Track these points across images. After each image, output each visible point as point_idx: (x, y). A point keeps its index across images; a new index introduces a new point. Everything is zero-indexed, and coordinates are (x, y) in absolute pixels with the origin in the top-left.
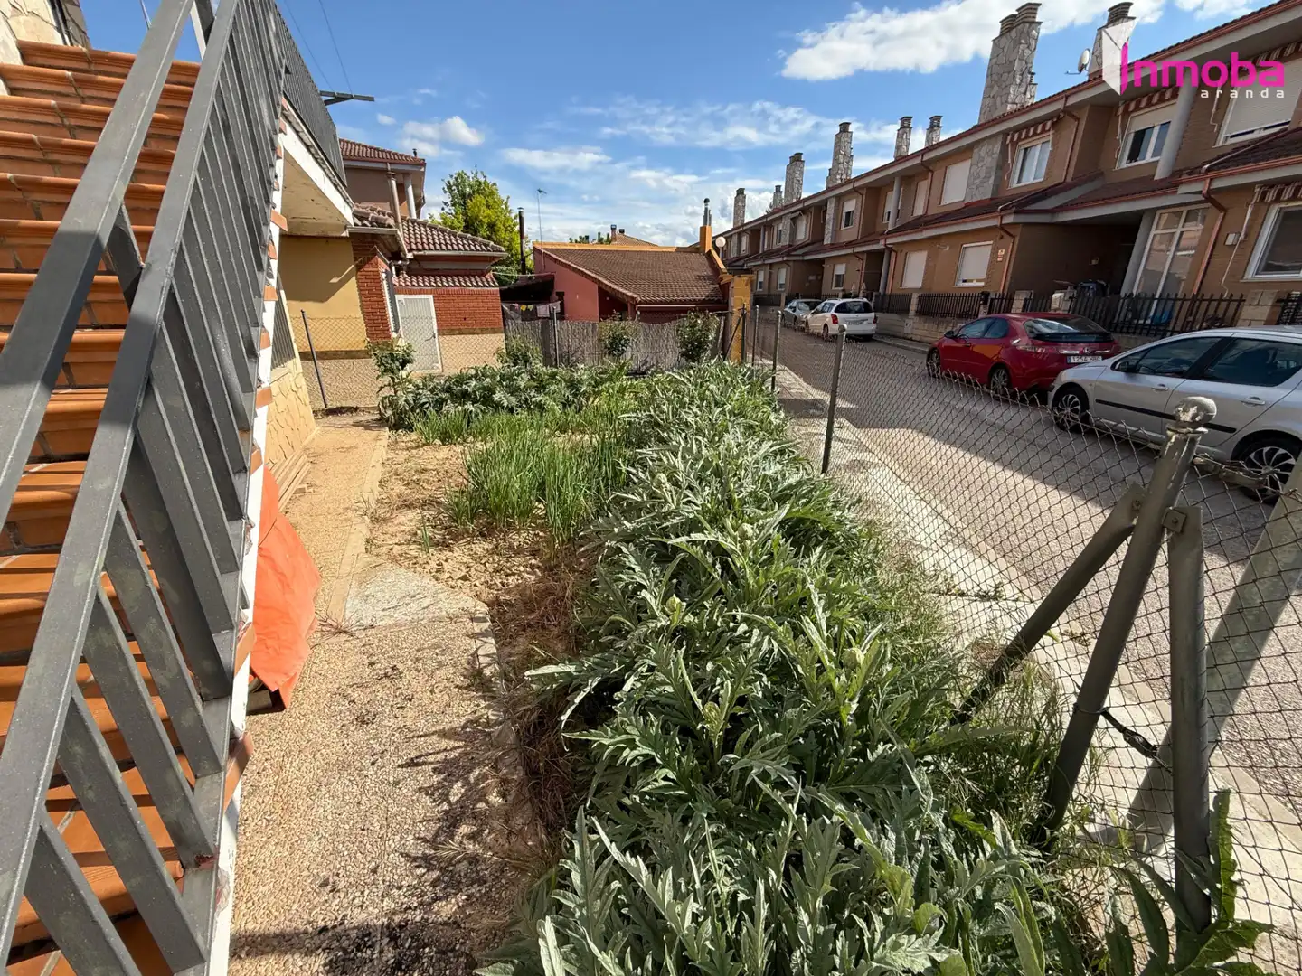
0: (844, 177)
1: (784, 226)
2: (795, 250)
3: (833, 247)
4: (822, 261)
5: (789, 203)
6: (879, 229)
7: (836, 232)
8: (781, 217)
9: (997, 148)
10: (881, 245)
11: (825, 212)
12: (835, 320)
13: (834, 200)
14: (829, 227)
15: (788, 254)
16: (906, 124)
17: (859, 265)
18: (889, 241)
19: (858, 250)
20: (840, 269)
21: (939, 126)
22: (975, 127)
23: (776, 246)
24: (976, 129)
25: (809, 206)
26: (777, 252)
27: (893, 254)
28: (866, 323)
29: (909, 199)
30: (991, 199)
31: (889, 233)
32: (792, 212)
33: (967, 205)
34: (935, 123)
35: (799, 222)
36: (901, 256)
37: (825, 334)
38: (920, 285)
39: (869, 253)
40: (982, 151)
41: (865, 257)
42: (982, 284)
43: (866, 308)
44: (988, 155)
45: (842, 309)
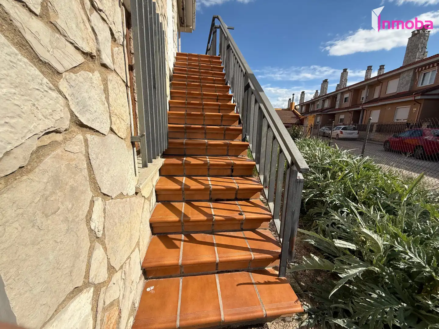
0: (344, 86)
1: (320, 103)
2: (324, 110)
3: (339, 109)
4: (335, 114)
5: (322, 95)
6: (358, 103)
7: (340, 104)
8: (318, 100)
9: (411, 73)
10: (360, 108)
11: (336, 98)
12: (342, 133)
13: (340, 94)
14: (338, 103)
15: (321, 112)
16: (369, 69)
17: (351, 115)
18: (363, 107)
19: (349, 110)
20: (342, 117)
21: (383, 68)
22: (401, 67)
23: (316, 110)
24: (401, 68)
25: (330, 96)
26: (317, 111)
27: (365, 111)
28: (355, 134)
29: (372, 93)
30: (409, 91)
31: (363, 104)
32: (323, 98)
33: (398, 94)
34: (382, 67)
35: (326, 101)
36: (369, 112)
37: (337, 138)
38: (377, 122)
39: (354, 111)
40: (405, 75)
41: (353, 112)
42: (406, 121)
43: (354, 129)
44: (408, 77)
45: (344, 129)
